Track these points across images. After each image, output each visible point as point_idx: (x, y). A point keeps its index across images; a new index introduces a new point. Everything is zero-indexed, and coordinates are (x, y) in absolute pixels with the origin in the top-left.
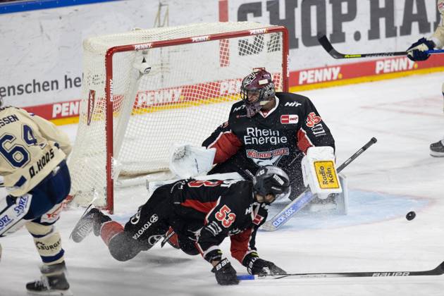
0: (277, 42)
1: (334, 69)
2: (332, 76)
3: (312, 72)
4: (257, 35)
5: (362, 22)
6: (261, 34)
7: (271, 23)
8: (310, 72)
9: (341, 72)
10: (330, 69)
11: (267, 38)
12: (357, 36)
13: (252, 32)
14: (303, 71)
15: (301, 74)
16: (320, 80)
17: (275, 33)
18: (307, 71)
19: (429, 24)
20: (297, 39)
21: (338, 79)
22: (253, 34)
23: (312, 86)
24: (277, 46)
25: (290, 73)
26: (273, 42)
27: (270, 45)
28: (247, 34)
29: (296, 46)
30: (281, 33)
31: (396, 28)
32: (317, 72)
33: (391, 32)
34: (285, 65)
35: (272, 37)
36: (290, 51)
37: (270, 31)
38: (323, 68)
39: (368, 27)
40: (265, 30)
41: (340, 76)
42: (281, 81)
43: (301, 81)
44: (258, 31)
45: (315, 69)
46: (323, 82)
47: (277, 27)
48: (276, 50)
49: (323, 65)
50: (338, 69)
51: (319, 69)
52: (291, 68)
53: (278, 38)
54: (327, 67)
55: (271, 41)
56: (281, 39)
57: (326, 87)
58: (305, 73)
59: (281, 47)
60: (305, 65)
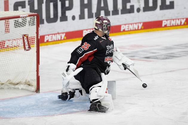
0: (34, 21)
1: (62, 34)
2: (61, 38)
3: (51, 36)
4: (24, 17)
5: (76, 10)
6: (26, 17)
7: (31, 11)
8: (50, 36)
9: (65, 36)
10: (60, 34)
11: (28, 19)
12: (74, 18)
13: (21, 16)
14: (46, 35)
15: (46, 37)
16: (55, 40)
17: (32, 17)
18: (48, 35)
19: (109, 12)
20: (43, 20)
21: (64, 39)
22: (21, 17)
23: (51, 43)
24: (33, 23)
25: (40, 37)
26: (31, 21)
27: (30, 23)
28: (19, 17)
29: (43, 23)
30: (36, 17)
31: (93, 14)
32: (53, 36)
33: (90, 16)
34: (37, 33)
35: (31, 19)
36: (40, 25)
37: (30, 16)
38: (56, 34)
39: (79, 13)
40: (27, 15)
41: (65, 38)
42: (36, 40)
43: (45, 41)
44: (24, 16)
45: (52, 34)
46: (56, 41)
47: (33, 14)
48: (33, 25)
49: (56, 32)
50: (64, 34)
51: (54, 34)
52: (40, 34)
53: (34, 19)
54: (59, 33)
55: (30, 21)
56: (36, 19)
57: (58, 43)
58: (47, 36)
59: (36, 24)
60: (47, 32)
